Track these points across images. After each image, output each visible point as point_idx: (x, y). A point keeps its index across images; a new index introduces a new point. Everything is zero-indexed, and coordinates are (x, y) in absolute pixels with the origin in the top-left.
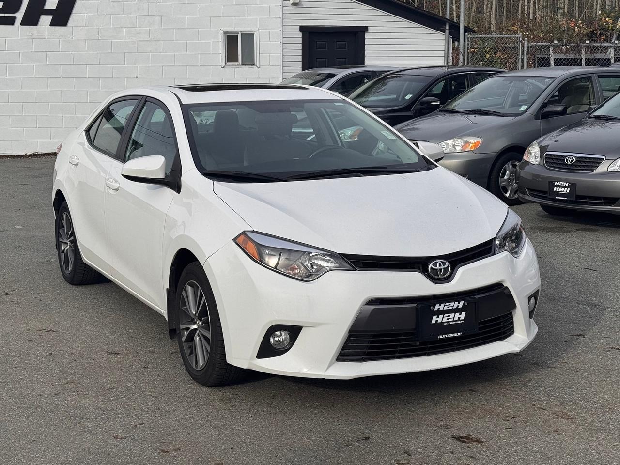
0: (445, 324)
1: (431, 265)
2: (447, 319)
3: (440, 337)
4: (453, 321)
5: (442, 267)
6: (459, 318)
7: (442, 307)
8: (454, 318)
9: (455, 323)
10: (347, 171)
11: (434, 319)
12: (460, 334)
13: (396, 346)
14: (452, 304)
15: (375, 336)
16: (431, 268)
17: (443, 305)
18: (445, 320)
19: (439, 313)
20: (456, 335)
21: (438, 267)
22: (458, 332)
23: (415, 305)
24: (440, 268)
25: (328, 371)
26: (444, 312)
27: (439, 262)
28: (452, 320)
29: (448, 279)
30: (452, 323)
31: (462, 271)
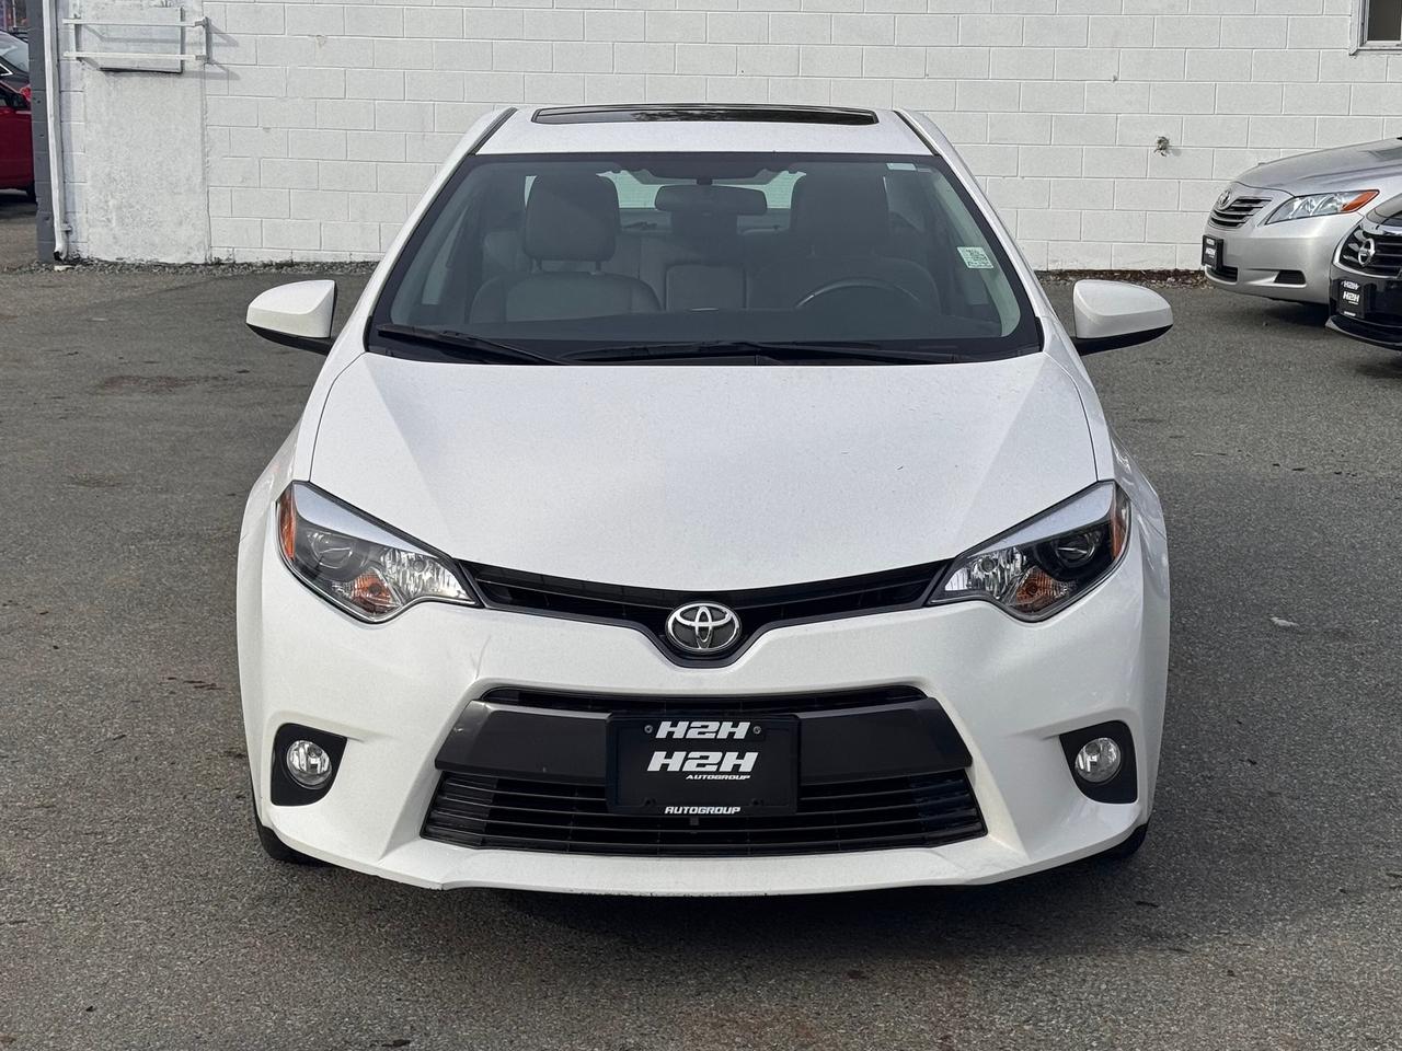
0: (691, 777)
1: (677, 615)
2: (699, 765)
3: (670, 810)
4: (717, 772)
5: (710, 624)
6: (736, 767)
7: (680, 731)
8: (719, 764)
9: (723, 777)
10: (745, 349)
11: (657, 761)
12: (734, 810)
13: (565, 820)
14: (713, 726)
15: (502, 784)
16: (676, 621)
17: (683, 725)
18: (690, 766)
19: (671, 745)
20: (723, 810)
21: (697, 624)
22: (728, 805)
23: (604, 716)
24: (703, 624)
25: (386, 858)
26: (688, 745)
27: (703, 608)
28: (714, 768)
29: (722, 657)
30: (714, 777)
31: (771, 640)
